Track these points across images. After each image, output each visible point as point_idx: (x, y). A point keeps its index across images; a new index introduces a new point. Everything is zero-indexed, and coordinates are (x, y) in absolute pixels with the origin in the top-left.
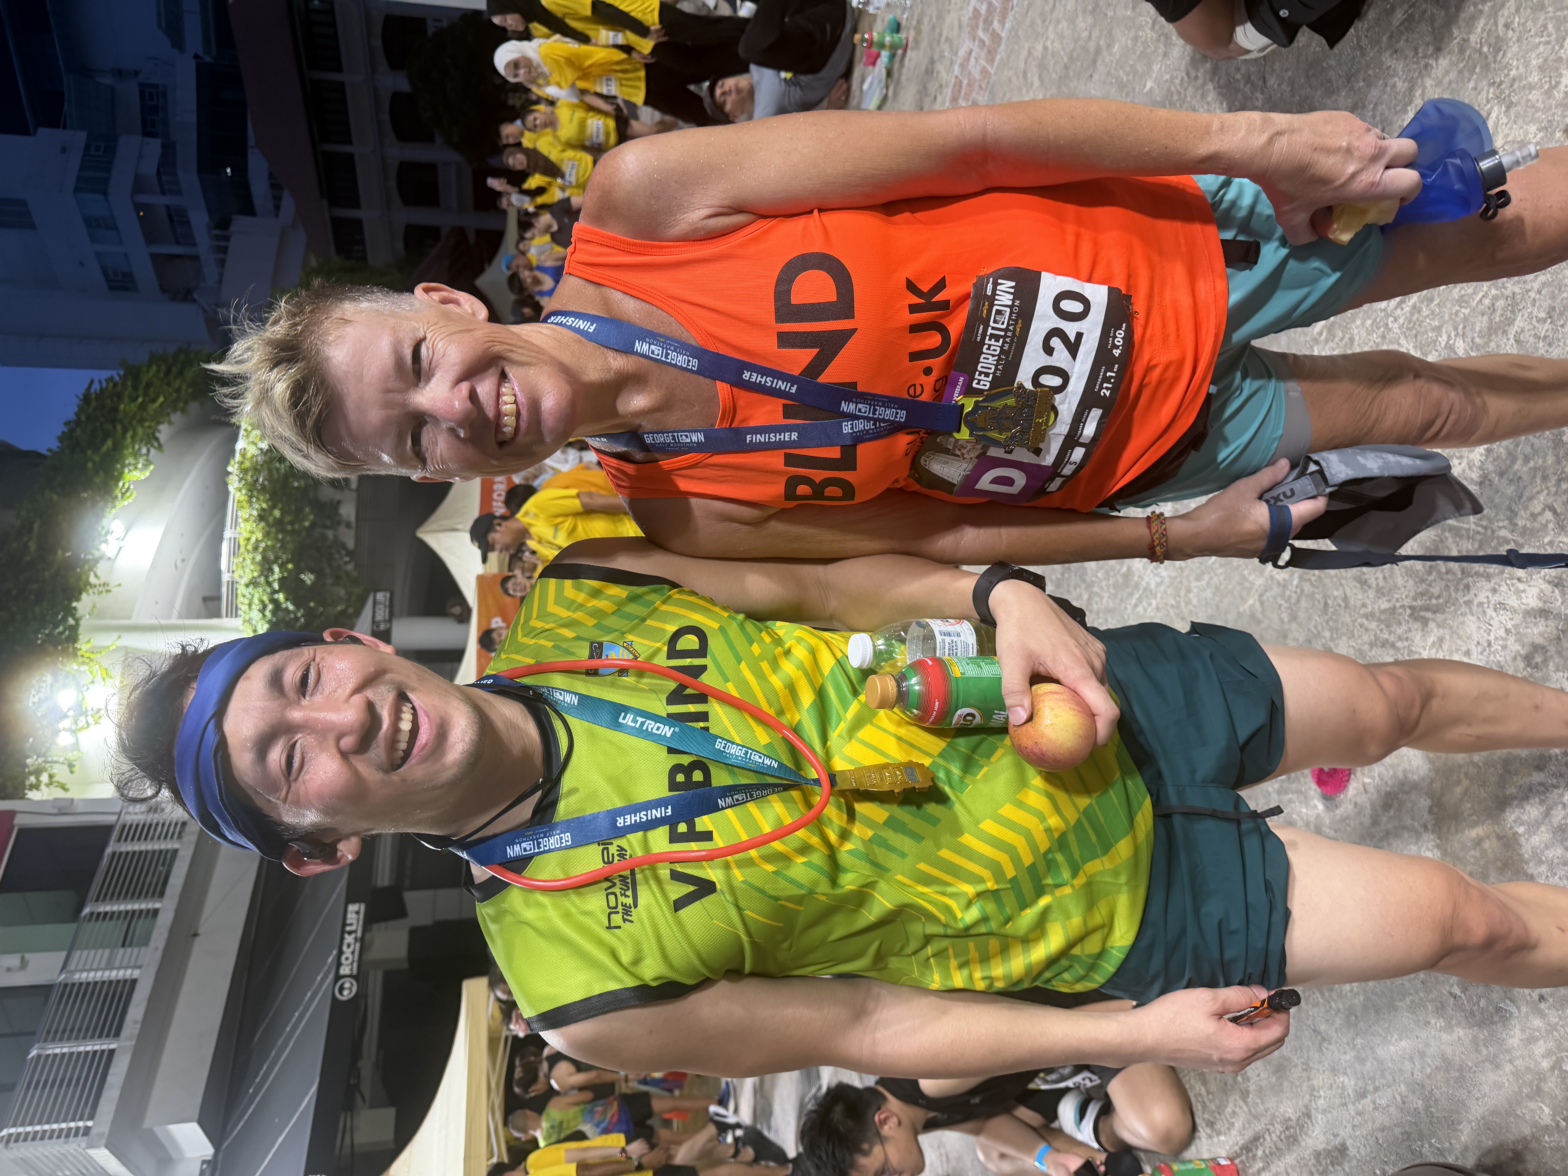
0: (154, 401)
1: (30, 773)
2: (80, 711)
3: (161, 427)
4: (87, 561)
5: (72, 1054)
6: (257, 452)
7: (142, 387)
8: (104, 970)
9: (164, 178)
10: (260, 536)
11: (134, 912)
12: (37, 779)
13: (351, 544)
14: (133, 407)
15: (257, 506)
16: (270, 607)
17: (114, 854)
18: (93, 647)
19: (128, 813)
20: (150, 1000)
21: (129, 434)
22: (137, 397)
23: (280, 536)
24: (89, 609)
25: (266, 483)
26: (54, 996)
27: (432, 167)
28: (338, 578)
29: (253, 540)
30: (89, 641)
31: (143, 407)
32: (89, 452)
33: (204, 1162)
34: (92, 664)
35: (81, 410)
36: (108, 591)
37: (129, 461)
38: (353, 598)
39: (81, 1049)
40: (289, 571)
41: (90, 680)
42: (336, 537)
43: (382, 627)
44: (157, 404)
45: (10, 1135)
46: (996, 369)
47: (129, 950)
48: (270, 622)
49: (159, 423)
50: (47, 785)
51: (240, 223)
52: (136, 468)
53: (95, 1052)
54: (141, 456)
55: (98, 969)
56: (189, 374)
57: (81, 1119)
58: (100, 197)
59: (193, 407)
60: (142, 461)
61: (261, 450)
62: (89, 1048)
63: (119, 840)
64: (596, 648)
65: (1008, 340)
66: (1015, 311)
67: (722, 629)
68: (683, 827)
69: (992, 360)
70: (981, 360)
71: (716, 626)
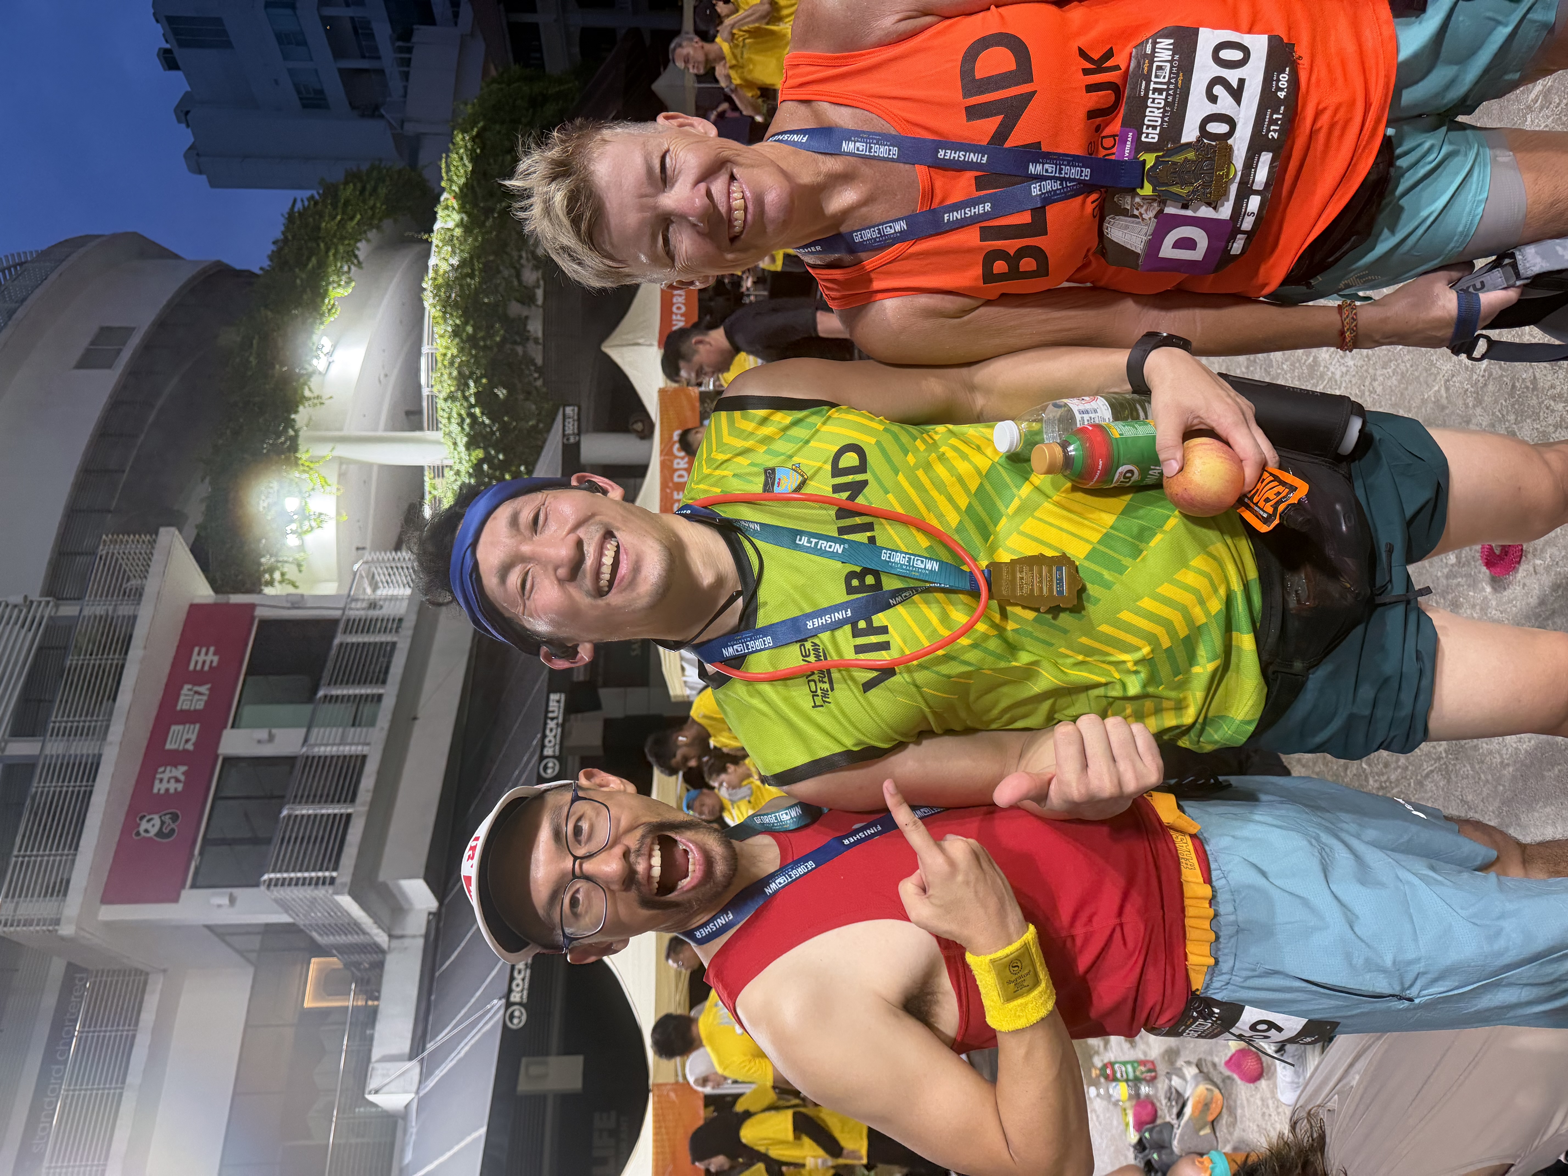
0: (352, 218)
1: (265, 571)
2: (304, 514)
3: (359, 245)
4: (302, 376)
5: (316, 815)
6: (448, 268)
7: (340, 205)
8: (340, 744)
10: (455, 351)
11: (361, 696)
12: (271, 576)
13: (539, 361)
14: (333, 225)
15: (451, 322)
16: (468, 421)
17: (341, 644)
18: (311, 457)
19: (351, 609)
20: (380, 773)
21: (331, 253)
22: (337, 215)
23: (474, 352)
24: (305, 421)
25: (458, 299)
26: (299, 765)
28: (529, 393)
29: (449, 355)
30: (308, 451)
31: (341, 224)
32: (297, 270)
33: (430, 913)
34: (311, 472)
35: (287, 228)
36: (322, 404)
37: (333, 278)
38: (543, 413)
39: (324, 811)
40: (484, 386)
41: (311, 487)
42: (525, 352)
43: (572, 440)
44: (354, 223)
45: (271, 880)
46: (1163, 121)
47: (359, 730)
48: (468, 435)
49: (357, 241)
50: (281, 582)
51: (422, 33)
52: (339, 285)
53: (335, 815)
54: (343, 273)
55: (333, 745)
56: (383, 191)
57: (327, 870)
58: (288, 11)
59: (387, 224)
60: (344, 278)
61: (452, 265)
62: (330, 811)
63: (345, 632)
64: (770, 474)
65: (1171, 92)
66: (1176, 64)
67: (878, 443)
68: (862, 624)
69: (1157, 113)
70: (1147, 113)
71: (873, 441)
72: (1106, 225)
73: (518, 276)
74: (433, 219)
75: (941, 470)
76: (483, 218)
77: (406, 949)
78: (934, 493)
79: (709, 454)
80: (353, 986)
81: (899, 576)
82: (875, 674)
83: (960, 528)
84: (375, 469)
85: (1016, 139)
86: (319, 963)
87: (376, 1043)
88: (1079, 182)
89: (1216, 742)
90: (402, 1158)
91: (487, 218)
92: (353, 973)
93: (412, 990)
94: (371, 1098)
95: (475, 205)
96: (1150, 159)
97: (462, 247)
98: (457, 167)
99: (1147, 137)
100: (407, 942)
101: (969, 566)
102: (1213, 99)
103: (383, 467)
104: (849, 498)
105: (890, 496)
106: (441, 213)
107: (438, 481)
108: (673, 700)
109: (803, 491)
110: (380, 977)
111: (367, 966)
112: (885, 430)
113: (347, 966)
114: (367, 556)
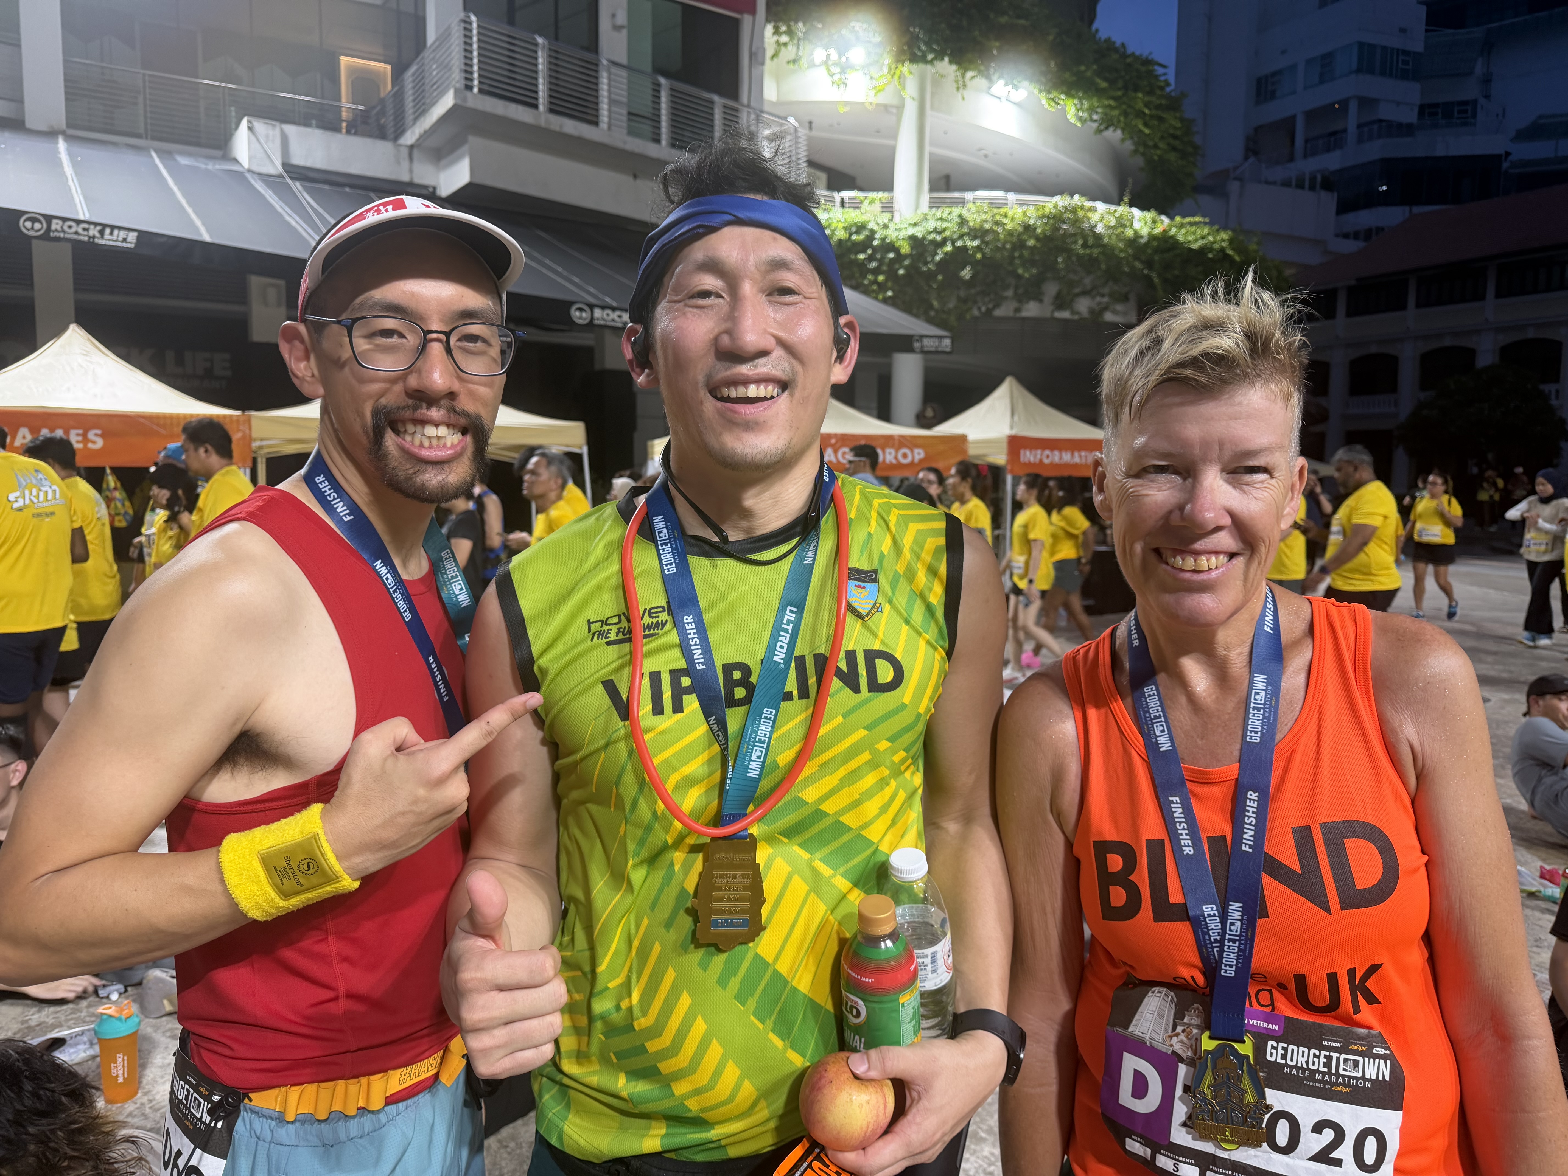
0: (1146, 125)
1: (789, 27)
2: (846, 68)
3: (1119, 131)
4: (987, 69)
5: (536, 72)
6: (1093, 222)
7: (1160, 113)
8: (609, 98)
9: (1376, 127)
10: (1009, 227)
11: (659, 122)
12: (784, 32)
13: (998, 313)
14: (1140, 105)
15: (1039, 223)
16: (939, 238)
17: (712, 102)
18: (905, 77)
19: (749, 113)
21: (1112, 103)
22: (1150, 109)
23: (1008, 246)
24: (941, 71)
25: (1062, 232)
26: (589, 56)
27: (1393, 388)
28: (965, 301)
29: (1005, 221)
30: (911, 73)
31: (1140, 114)
32: (1095, 67)
33: (435, 188)
34: (890, 77)
35: (1136, 58)
36: (958, 89)
37: (1086, 104)
38: (945, 316)
39: (541, 81)
40: (974, 255)
41: (875, 75)
42: (1006, 298)
43: (917, 345)
44: (1141, 127)
45: (470, 23)
46: (1292, 1067)
47: (625, 118)
48: (924, 238)
49: (1123, 130)
50: (777, 42)
51: (1329, 200)
52: (1078, 110)
53: (537, 92)
54: (1090, 115)
55: (609, 91)
56: (1172, 156)
57: (480, 82)
58: (1354, 66)
59: (1139, 161)
60: (1085, 115)
61: (1096, 226)
62: (541, 87)
63: (725, 107)
64: (869, 576)
65: (1327, 1078)
66: (1361, 1084)
67: (903, 706)
68: (686, 682)
69: (1302, 1061)
70: (1301, 1049)
71: (907, 700)
72: (1164, 990)
73: (1084, 293)
74: (1143, 208)
75: (869, 780)
76: (1143, 258)
77: (398, 163)
78: (842, 772)
79: (895, 506)
80: (361, 107)
81: (744, 729)
82: (624, 697)
83: (799, 802)
84: (890, 142)
85: (1270, 885)
86: (385, 73)
87: (301, 129)
88: (1219, 962)
89: (541, 1097)
90: (182, 153)
91: (1142, 262)
92: (374, 108)
93: (356, 169)
94: (244, 123)
95: (1156, 250)
96: (1246, 1048)
97: (1114, 237)
98: (1194, 233)
99: (1273, 1047)
100: (405, 164)
101: (753, 812)
102: (1318, 1128)
103: (893, 150)
104: (838, 669)
105: (840, 719)
106: (1149, 215)
107: (877, 206)
108: (649, 443)
109: (849, 613)
110: (370, 135)
111: (383, 121)
112: (919, 715)
113: (382, 101)
114: (803, 132)
